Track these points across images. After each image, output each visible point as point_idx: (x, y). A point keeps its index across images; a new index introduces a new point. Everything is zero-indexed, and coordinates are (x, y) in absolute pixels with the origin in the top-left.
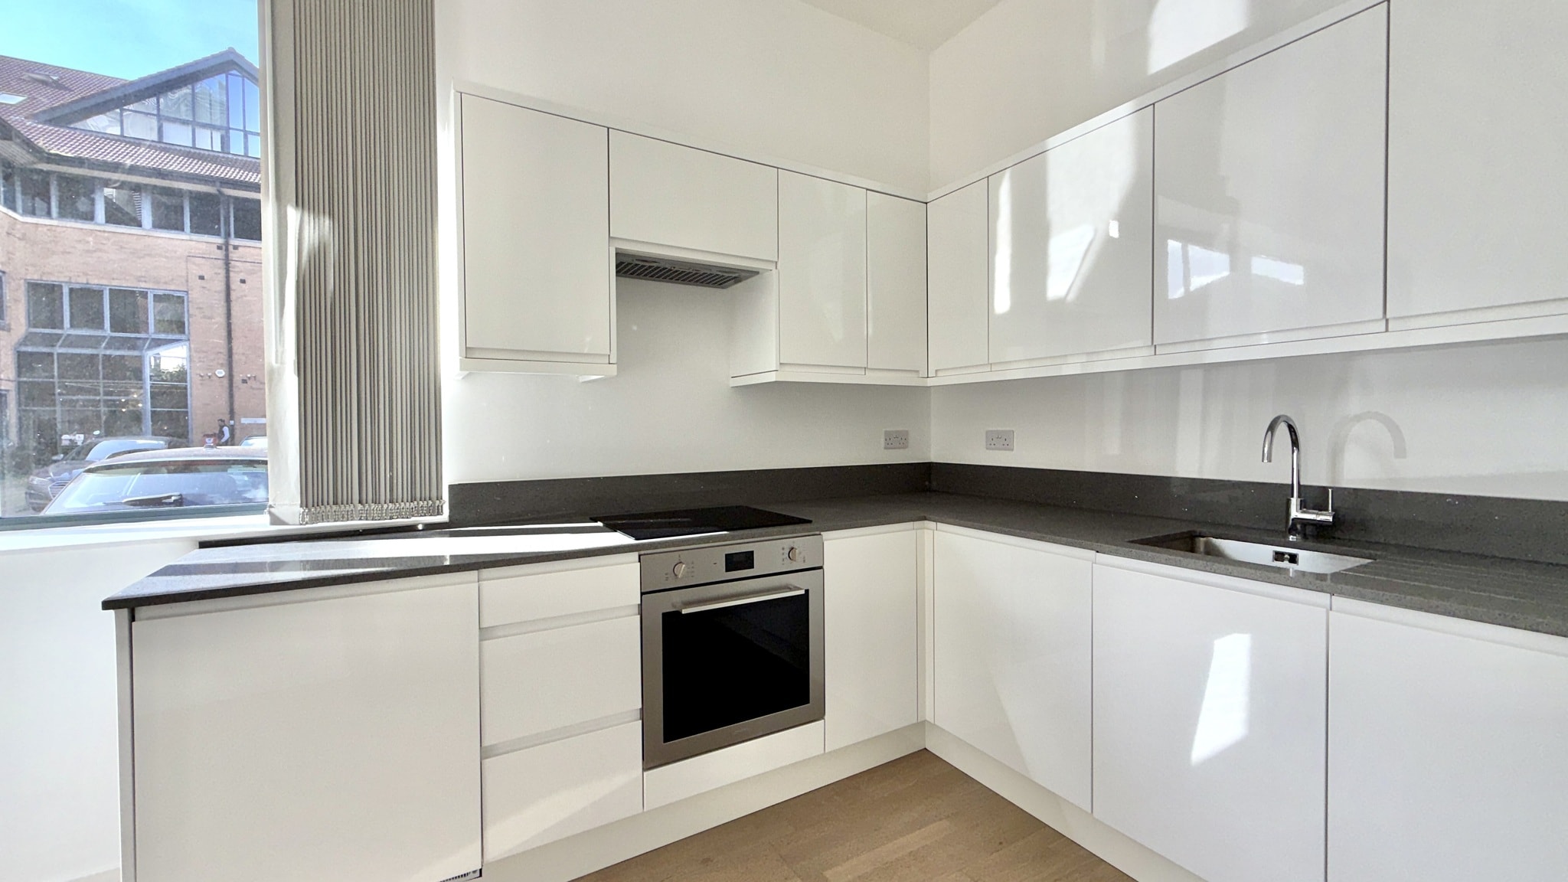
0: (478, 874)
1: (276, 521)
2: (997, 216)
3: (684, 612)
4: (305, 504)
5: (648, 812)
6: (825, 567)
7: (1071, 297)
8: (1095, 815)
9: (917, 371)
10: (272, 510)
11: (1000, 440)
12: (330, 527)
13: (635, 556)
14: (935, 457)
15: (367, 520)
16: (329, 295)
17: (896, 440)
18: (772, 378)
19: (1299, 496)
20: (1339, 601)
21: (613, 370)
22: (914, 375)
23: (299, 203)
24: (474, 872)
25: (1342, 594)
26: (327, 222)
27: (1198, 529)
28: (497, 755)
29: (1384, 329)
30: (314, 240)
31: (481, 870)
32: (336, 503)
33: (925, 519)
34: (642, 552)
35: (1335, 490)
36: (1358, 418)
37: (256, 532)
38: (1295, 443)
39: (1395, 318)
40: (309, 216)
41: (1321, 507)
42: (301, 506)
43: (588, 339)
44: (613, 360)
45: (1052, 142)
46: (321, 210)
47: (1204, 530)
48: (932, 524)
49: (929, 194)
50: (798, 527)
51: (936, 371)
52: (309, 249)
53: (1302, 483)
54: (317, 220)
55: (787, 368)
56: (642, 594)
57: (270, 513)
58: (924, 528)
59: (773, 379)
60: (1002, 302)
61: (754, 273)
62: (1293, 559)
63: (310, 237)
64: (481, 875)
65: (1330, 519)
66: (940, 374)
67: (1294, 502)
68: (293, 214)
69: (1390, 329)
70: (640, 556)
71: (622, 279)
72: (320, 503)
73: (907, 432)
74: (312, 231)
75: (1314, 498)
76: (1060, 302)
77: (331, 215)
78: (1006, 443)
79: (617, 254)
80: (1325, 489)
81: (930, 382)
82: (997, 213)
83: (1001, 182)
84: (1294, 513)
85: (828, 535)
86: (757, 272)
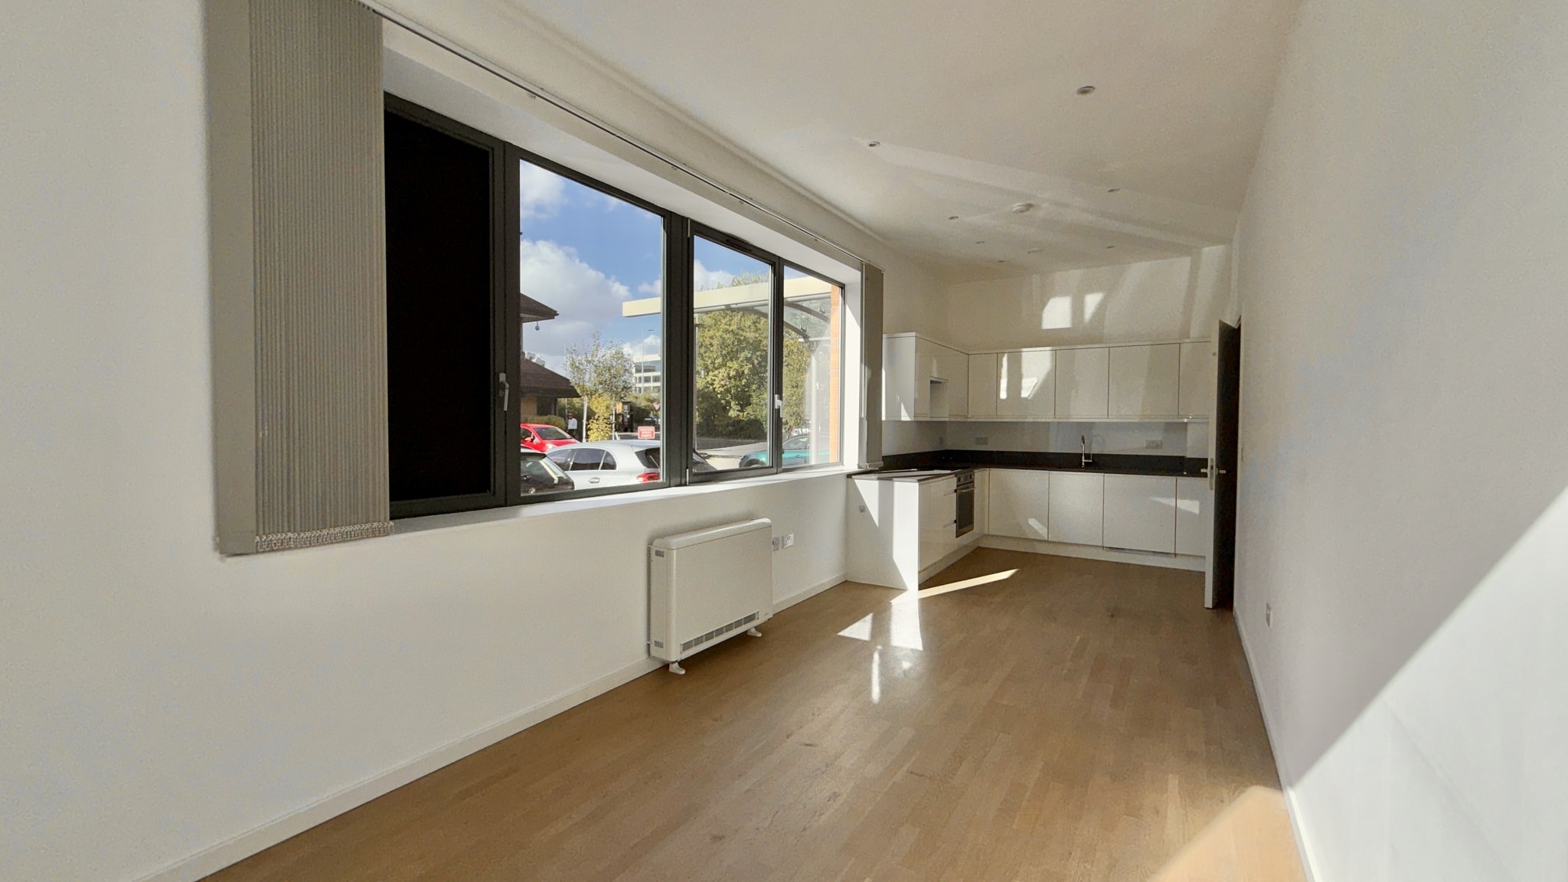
3: (961, 494)
6: (975, 483)
7: (1029, 398)
11: (983, 441)
13: (953, 476)
14: (949, 447)
17: (941, 441)
22: (965, 417)
35: (1092, 454)
38: (1084, 442)
39: (1109, 415)
41: (1089, 459)
45: (1023, 351)
48: (988, 469)
49: (970, 352)
50: (971, 470)
51: (972, 416)
53: (1085, 453)
57: (858, 465)
60: (1003, 395)
65: (1091, 461)
66: (974, 417)
67: (1083, 457)
69: (1108, 417)
70: (955, 475)
73: (943, 438)
75: (1087, 456)
76: (1025, 399)
78: (985, 442)
80: (1089, 454)
81: (969, 420)
82: (1002, 366)
83: (1003, 357)
84: (1083, 460)
85: (975, 471)
86: (940, 383)
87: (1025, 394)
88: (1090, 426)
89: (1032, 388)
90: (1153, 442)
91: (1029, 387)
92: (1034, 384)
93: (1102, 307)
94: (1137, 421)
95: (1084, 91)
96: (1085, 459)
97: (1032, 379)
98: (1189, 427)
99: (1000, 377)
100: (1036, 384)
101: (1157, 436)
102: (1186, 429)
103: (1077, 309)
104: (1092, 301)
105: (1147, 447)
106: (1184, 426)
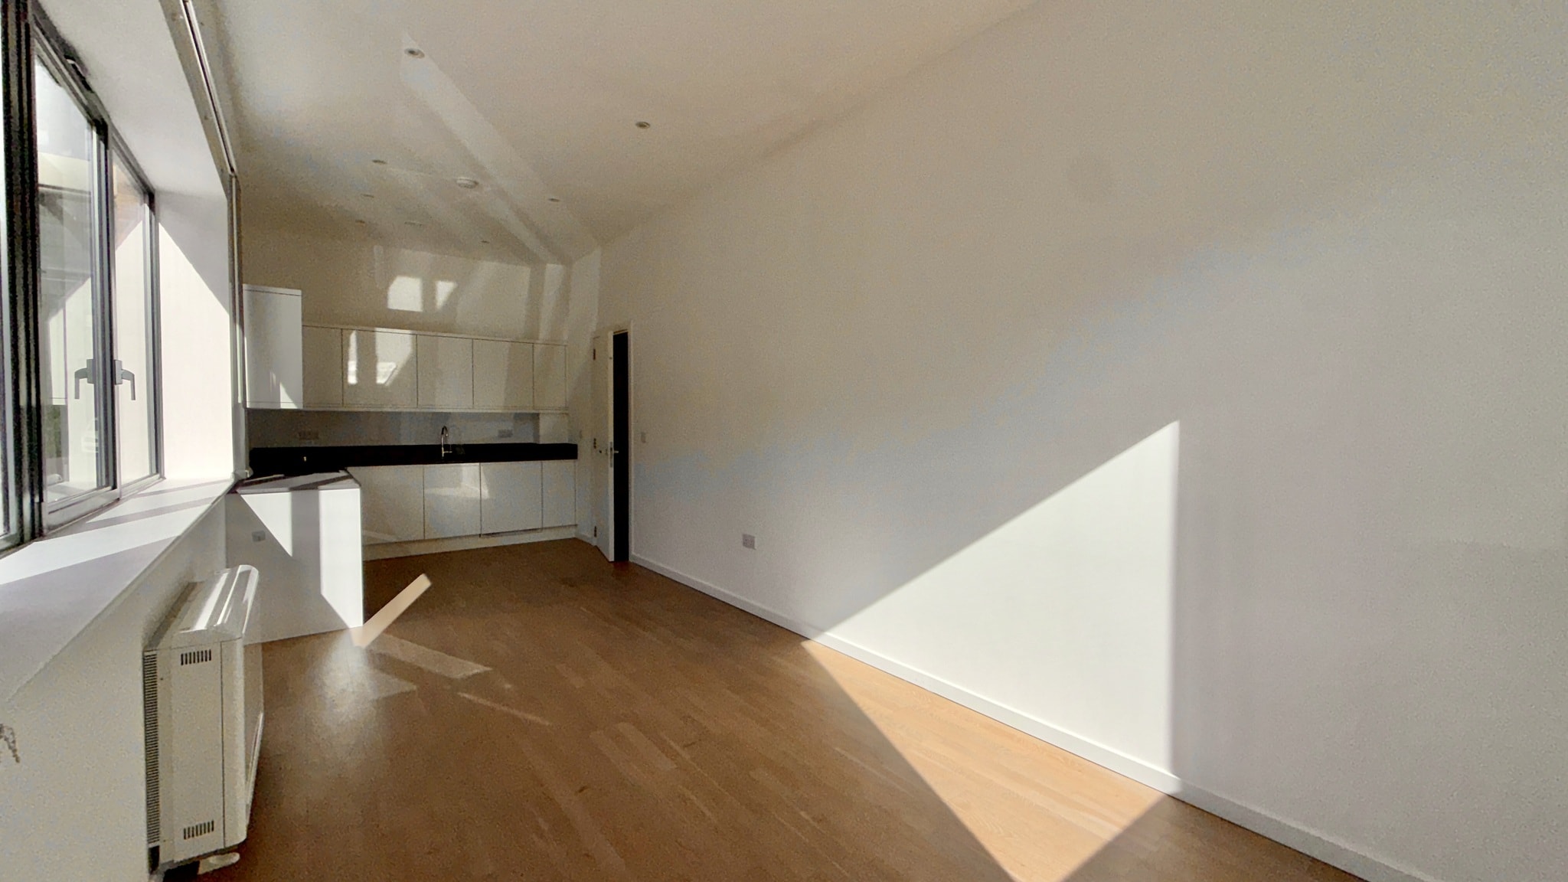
41: (449, 450)
60: (352, 379)
67: (442, 449)
75: (447, 447)
82: (348, 345)
83: (350, 334)
84: (443, 452)
87: (381, 380)
88: (447, 416)
89: (389, 374)
90: (504, 432)
91: (385, 371)
92: (391, 370)
93: (453, 297)
94: (500, 411)
95: (642, 125)
96: (445, 450)
97: (389, 364)
98: (541, 417)
99: (347, 360)
100: (396, 369)
101: (508, 426)
102: (538, 420)
103: (429, 293)
104: (444, 289)
105: (499, 436)
106: (536, 417)
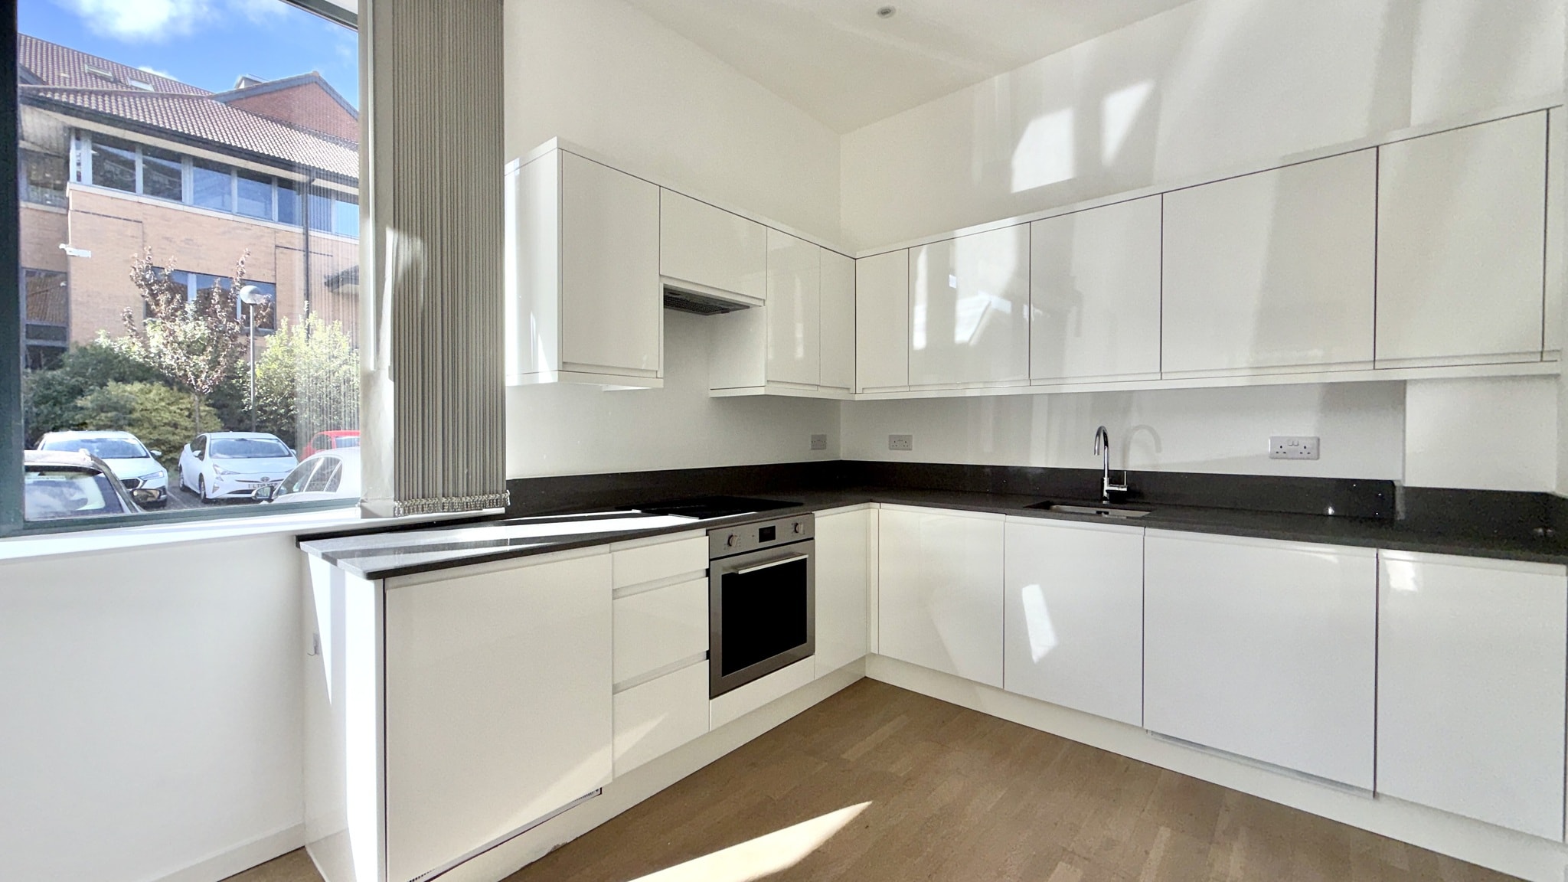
0: (599, 792)
1: (366, 513)
2: (916, 278)
3: (741, 572)
4: (398, 498)
5: (713, 731)
6: (816, 538)
7: (973, 342)
8: (1005, 689)
9: (848, 389)
10: (364, 504)
11: (903, 442)
12: (419, 518)
13: (703, 531)
14: (844, 456)
15: (448, 512)
16: (420, 311)
17: (819, 442)
18: (761, 392)
19: (1108, 476)
20: (1149, 531)
21: (660, 384)
22: (846, 391)
23: (396, 226)
24: (597, 790)
25: (1150, 526)
26: (419, 243)
27: (1051, 500)
28: (621, 691)
29: (1159, 378)
30: (408, 258)
31: (601, 789)
32: (423, 497)
33: (872, 501)
34: (708, 528)
35: (1127, 471)
36: (1137, 428)
37: (343, 526)
38: (1106, 444)
39: (1166, 373)
40: (404, 237)
41: (1120, 483)
42: (395, 500)
43: (645, 358)
44: (660, 374)
45: (959, 232)
46: (414, 232)
47: (1055, 501)
48: (877, 505)
49: (858, 253)
50: (796, 508)
51: (863, 389)
52: (404, 266)
53: (1110, 469)
54: (410, 240)
55: (771, 384)
56: (710, 560)
57: (361, 507)
58: (870, 508)
59: (763, 393)
60: (919, 341)
61: (746, 307)
62: (1107, 513)
63: (405, 257)
64: (601, 793)
65: (1125, 489)
66: (866, 391)
67: (1106, 479)
68: (391, 236)
69: (1163, 378)
70: (707, 531)
71: (667, 310)
72: (411, 498)
73: (825, 436)
74: (406, 249)
75: (1116, 477)
76: (964, 346)
77: (422, 237)
78: (906, 445)
79: (664, 289)
80: (1122, 472)
81: (857, 398)
82: (916, 276)
83: (918, 255)
84: (1106, 487)
85: (817, 513)
86: (748, 307)
87: (963, 334)
89: (977, 320)
90: (1290, 442)
91: (970, 318)
92: (980, 310)
93: (1148, 117)
94: (1237, 382)
96: (1111, 483)
97: (976, 299)
98: (1412, 396)
99: (914, 301)
100: (985, 308)
101: (1303, 427)
102: (1401, 400)
105: (1276, 456)
106: (1393, 394)
